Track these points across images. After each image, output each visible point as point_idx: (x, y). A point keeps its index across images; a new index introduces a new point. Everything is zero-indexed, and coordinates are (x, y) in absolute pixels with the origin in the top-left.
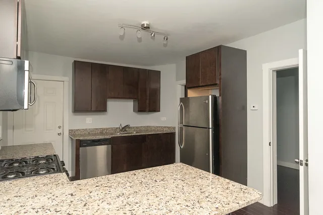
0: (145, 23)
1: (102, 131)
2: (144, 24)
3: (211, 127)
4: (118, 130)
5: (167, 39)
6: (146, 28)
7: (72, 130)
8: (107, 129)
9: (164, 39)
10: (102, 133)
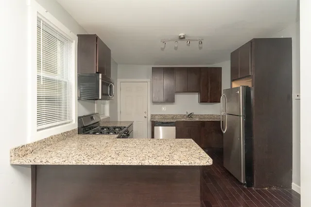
0: (182, 35)
1: (173, 117)
2: (180, 36)
3: (241, 115)
4: (185, 117)
5: (202, 43)
6: (183, 38)
7: (153, 115)
8: (177, 115)
9: (199, 43)
10: (173, 118)
